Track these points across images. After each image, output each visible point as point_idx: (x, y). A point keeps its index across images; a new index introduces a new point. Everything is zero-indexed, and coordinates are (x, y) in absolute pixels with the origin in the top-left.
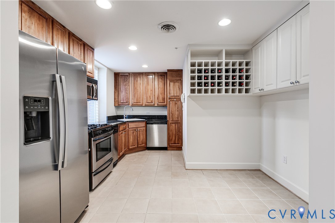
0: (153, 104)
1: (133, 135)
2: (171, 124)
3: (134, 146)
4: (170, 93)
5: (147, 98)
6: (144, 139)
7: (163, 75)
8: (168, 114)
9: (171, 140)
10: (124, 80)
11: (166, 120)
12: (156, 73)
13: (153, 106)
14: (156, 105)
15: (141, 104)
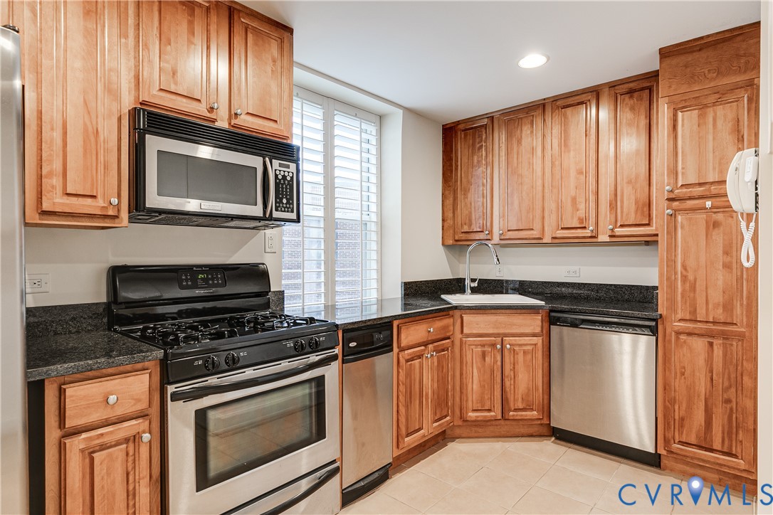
0: (587, 233)
1: (484, 366)
2: (683, 337)
3: (489, 410)
4: (674, 172)
5: (560, 207)
6: (537, 389)
7: (643, 89)
8: (661, 281)
9: (682, 426)
10: (473, 145)
11: (653, 315)
12: (606, 90)
13: (591, 241)
14: (603, 238)
15: (535, 234)
